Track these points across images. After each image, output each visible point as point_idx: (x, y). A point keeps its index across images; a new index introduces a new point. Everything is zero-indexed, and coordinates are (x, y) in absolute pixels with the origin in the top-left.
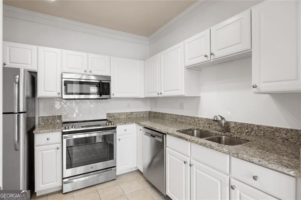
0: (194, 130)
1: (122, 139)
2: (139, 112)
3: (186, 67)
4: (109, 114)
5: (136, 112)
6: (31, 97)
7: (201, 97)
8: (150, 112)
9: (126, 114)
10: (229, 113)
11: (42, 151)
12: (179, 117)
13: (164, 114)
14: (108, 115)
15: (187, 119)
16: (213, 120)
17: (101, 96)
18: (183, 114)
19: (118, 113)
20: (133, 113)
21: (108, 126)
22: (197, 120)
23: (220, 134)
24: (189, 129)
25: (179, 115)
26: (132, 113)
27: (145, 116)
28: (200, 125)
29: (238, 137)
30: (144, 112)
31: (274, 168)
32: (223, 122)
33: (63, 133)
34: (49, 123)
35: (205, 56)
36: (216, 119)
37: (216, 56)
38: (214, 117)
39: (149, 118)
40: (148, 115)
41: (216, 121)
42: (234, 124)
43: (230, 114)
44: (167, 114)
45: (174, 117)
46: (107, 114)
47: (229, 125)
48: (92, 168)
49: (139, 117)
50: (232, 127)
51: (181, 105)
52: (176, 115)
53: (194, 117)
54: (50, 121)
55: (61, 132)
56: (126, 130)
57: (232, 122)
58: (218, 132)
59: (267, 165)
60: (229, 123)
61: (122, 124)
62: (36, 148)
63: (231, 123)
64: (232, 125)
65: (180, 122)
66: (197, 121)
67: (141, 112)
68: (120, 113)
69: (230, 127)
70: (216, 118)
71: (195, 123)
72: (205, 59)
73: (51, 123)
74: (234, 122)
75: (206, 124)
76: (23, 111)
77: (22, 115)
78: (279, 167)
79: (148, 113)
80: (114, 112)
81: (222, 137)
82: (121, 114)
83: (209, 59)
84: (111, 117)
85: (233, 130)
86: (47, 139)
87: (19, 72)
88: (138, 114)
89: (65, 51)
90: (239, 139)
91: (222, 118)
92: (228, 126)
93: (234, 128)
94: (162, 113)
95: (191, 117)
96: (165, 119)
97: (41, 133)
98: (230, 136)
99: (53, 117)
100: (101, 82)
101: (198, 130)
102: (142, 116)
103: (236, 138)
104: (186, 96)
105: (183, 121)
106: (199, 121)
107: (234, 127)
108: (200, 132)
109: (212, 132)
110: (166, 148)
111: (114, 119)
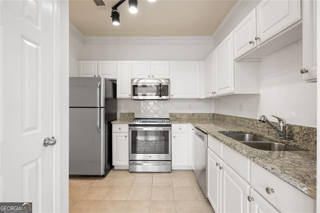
0: (246, 133)
1: (177, 137)
2: (202, 114)
3: (236, 60)
4: (171, 113)
5: (198, 114)
6: (113, 98)
7: (261, 95)
8: (214, 114)
9: (188, 114)
10: (293, 113)
11: (116, 137)
12: (238, 119)
13: (225, 116)
14: (171, 115)
15: (245, 122)
16: (259, 120)
17: (160, 97)
18: (241, 116)
19: (179, 113)
20: (195, 114)
21: (163, 123)
22: (255, 123)
23: (275, 140)
24: (238, 132)
25: (238, 117)
26: (193, 114)
27: (209, 118)
28: (258, 129)
29: (296, 145)
30: (207, 114)
31: (287, 180)
32: (281, 124)
33: (130, 125)
34: (126, 118)
35: (250, 43)
36: (262, 120)
37: (261, 40)
38: (261, 116)
39: (213, 120)
40: (211, 117)
41: (263, 122)
42: (298, 128)
43: (294, 115)
44: (227, 116)
45: (234, 119)
46: (169, 113)
47: (293, 129)
48: (150, 157)
49: (201, 118)
50: (296, 133)
51: (240, 105)
52: (235, 117)
53: (252, 119)
54: (127, 117)
55: (128, 125)
56: (181, 129)
57: (296, 125)
58: (273, 137)
59: (280, 174)
60: (292, 128)
61: (177, 123)
62: (113, 134)
63: (294, 127)
64: (297, 130)
65: (239, 124)
66: (255, 125)
67: (204, 113)
68: (182, 113)
69: (294, 132)
70: (263, 118)
71: (254, 126)
72: (251, 46)
73: (127, 118)
74: (298, 126)
75: (265, 128)
76: (103, 107)
77: (102, 109)
78: (291, 179)
79: (212, 115)
80: (176, 113)
81: (274, 144)
82: (183, 115)
83: (255, 45)
84: (173, 117)
85: (297, 137)
86: (119, 129)
87: (101, 80)
88: (201, 116)
89: (134, 62)
90: (298, 148)
91: (280, 120)
92: (291, 132)
93: (298, 134)
94: (223, 115)
95: (250, 120)
96: (226, 121)
97: (116, 124)
98: (286, 144)
99: (128, 113)
100: (160, 85)
101: (251, 133)
102: (205, 118)
103: (295, 146)
104: (235, 93)
105: (242, 124)
106: (258, 124)
107: (299, 132)
108: (253, 136)
109: (266, 138)
110: (208, 148)
111: (176, 119)
